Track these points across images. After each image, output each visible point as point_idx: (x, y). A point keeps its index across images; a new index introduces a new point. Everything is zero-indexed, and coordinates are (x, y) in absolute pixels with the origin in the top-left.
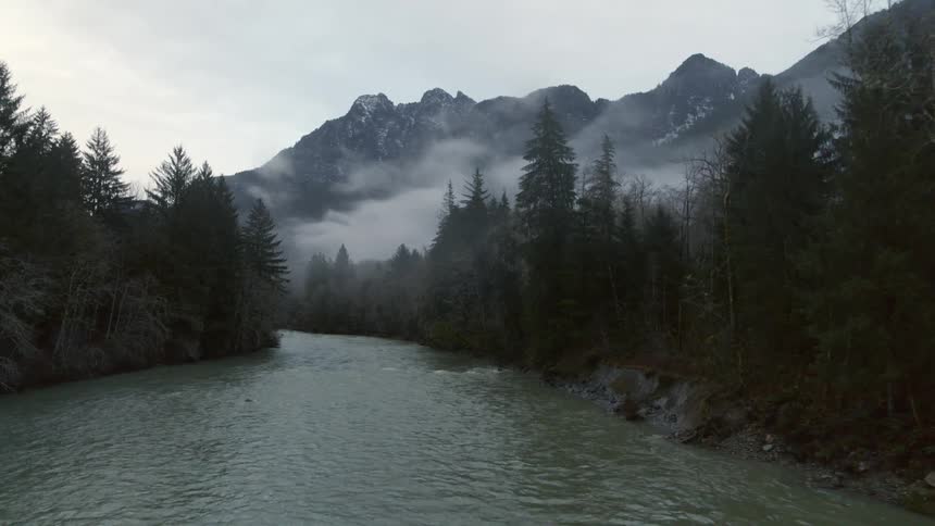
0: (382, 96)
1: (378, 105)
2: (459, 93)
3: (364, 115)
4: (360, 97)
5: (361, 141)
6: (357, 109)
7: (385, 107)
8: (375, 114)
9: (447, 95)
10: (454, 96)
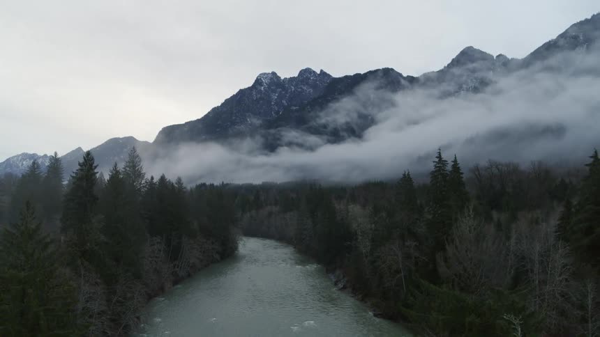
0: (274, 74)
1: (271, 79)
2: (321, 71)
3: (262, 86)
4: (261, 74)
5: (261, 102)
6: (258, 82)
7: (276, 80)
8: (269, 85)
9: (314, 72)
10: (319, 72)
